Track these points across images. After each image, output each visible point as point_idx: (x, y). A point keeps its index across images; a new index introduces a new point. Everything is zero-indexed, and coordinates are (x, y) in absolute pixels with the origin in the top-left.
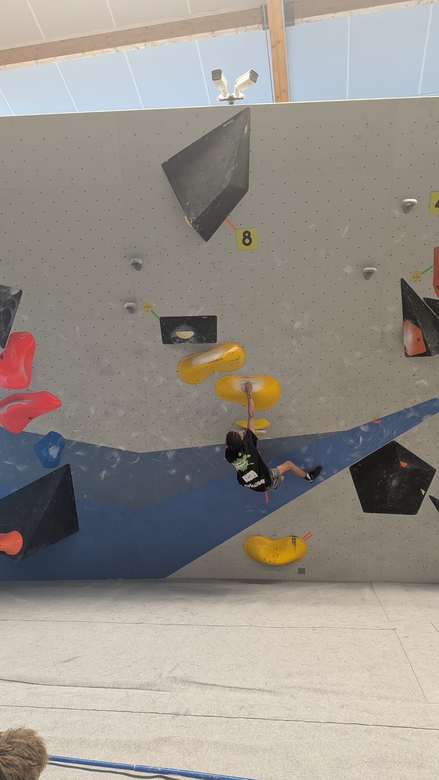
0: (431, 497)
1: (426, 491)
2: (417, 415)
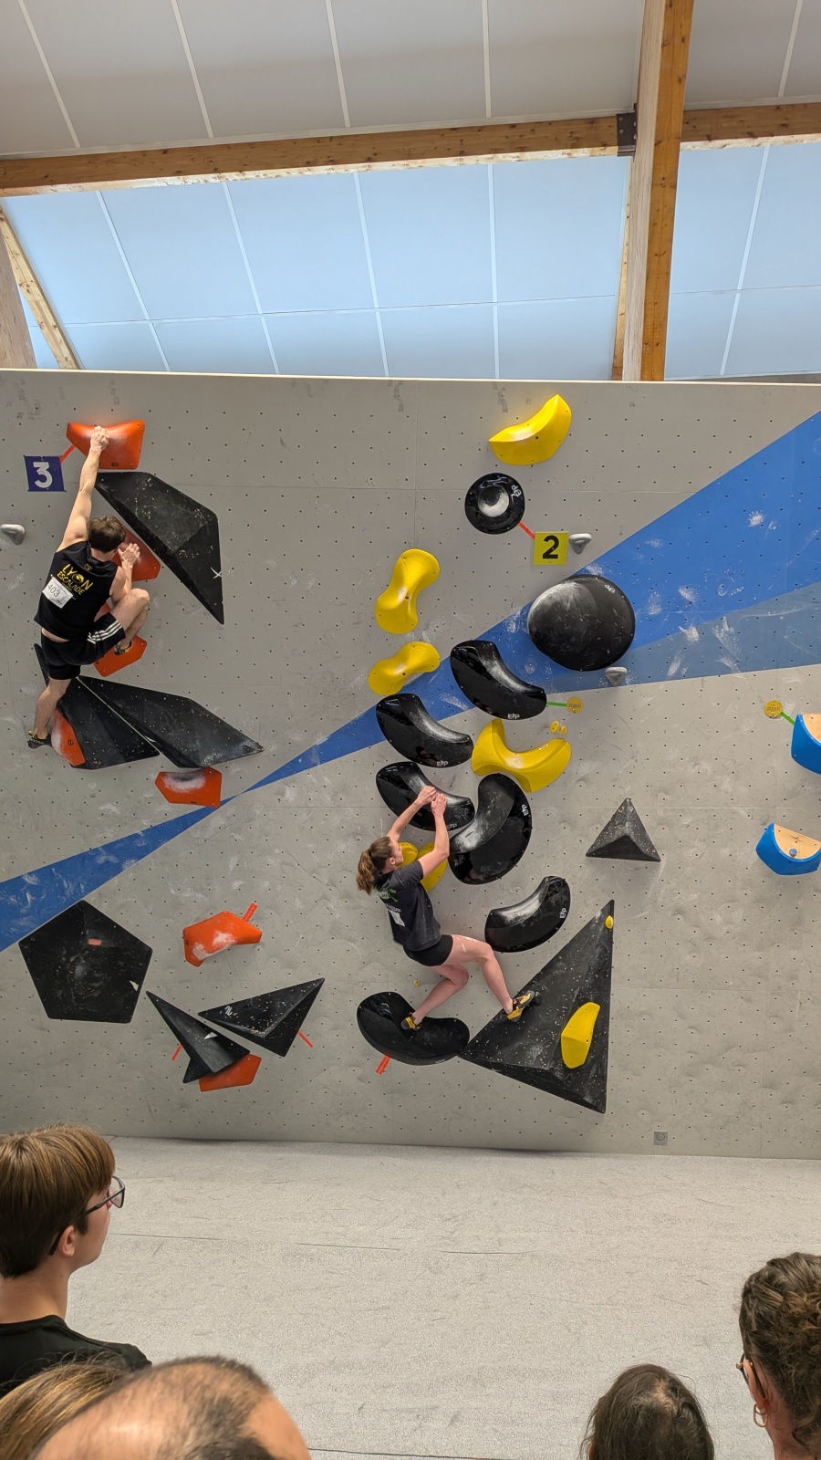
0: (149, 994)
1: (140, 983)
2: (112, 859)
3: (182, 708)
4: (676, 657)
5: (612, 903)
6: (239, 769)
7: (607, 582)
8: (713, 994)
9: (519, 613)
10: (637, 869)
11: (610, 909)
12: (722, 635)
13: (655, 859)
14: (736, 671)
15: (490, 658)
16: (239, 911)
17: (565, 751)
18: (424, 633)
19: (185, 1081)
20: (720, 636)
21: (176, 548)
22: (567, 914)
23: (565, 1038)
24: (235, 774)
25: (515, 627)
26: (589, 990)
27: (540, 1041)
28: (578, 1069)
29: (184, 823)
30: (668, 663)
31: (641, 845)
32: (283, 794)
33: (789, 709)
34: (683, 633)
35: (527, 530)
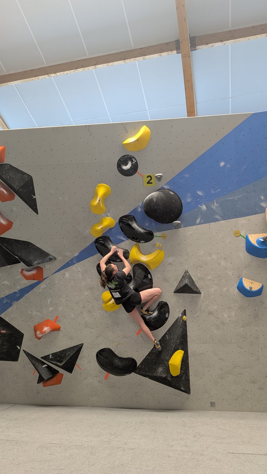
0: (24, 350)
1: (20, 346)
2: (9, 301)
3: (27, 245)
4: (199, 216)
5: (185, 311)
6: (49, 267)
7: (171, 191)
8: (227, 346)
9: (141, 204)
10: (193, 297)
11: (184, 313)
12: (215, 207)
13: (199, 293)
14: (221, 220)
15: (132, 221)
16: (52, 319)
17: (162, 254)
18: (108, 214)
19: (38, 383)
20: (214, 207)
21: (18, 188)
22: (169, 315)
23: (170, 364)
24: (48, 268)
25: (140, 209)
26: (179, 345)
27: (161, 365)
28: (177, 376)
29: (31, 287)
30: (196, 219)
31: (192, 287)
32: (65, 275)
33: (243, 233)
34: (201, 207)
35: (140, 174)
